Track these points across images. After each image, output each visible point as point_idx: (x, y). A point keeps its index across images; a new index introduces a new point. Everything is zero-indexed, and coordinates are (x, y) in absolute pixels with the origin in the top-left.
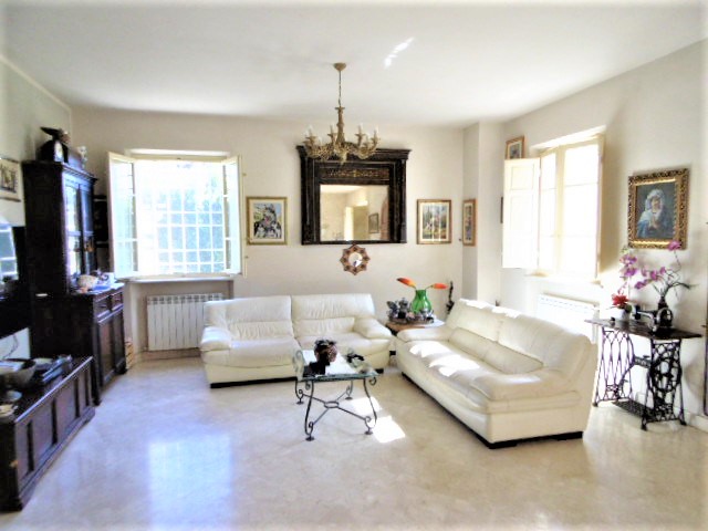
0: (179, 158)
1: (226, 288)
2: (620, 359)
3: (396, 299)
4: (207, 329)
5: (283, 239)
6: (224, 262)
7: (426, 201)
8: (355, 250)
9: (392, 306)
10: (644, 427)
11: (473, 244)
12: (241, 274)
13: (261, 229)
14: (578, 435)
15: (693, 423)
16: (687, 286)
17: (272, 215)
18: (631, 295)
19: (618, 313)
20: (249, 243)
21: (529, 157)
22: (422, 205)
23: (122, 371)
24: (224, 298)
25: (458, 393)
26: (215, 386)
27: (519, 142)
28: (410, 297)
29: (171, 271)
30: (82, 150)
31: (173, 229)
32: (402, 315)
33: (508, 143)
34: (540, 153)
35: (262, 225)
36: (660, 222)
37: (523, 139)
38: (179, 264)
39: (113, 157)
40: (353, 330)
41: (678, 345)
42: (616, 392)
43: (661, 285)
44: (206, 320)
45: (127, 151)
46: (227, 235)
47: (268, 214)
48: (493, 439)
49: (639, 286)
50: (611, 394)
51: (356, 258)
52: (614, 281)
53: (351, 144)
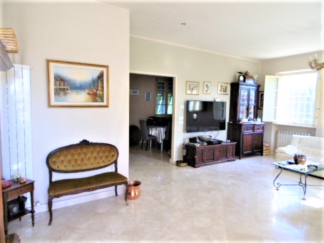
23: (262, 155)
30: (256, 77)
39: (267, 77)
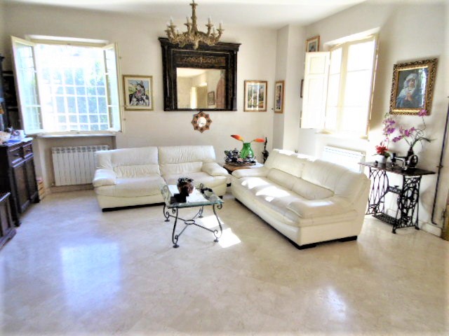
0: (69, 44)
1: (110, 141)
2: (378, 188)
3: (231, 149)
4: (98, 171)
5: (150, 107)
6: (108, 124)
7: (250, 81)
8: (202, 115)
9: (228, 153)
10: (394, 232)
11: (282, 112)
12: (121, 131)
13: (134, 99)
14: (354, 238)
15: (424, 228)
16: (428, 140)
17: (142, 89)
18: (389, 145)
19: (380, 158)
20: (126, 109)
21: (322, 51)
22: (247, 84)
23: (37, 200)
24: (109, 149)
25: (278, 213)
26: (105, 210)
27: (317, 40)
28: (239, 148)
29: (69, 129)
31: (69, 98)
32: (234, 160)
33: (308, 40)
34: (330, 48)
35: (135, 97)
36: (413, 97)
37: (319, 37)
38: (75, 124)
39: (15, 40)
40: (202, 170)
41: (419, 179)
42: (375, 209)
43: (411, 140)
44: (97, 165)
45: (26, 37)
46: (109, 103)
47: (139, 88)
48: (301, 243)
49: (395, 140)
50: (371, 210)
51: (202, 121)
52: (379, 136)
53: (201, 33)
